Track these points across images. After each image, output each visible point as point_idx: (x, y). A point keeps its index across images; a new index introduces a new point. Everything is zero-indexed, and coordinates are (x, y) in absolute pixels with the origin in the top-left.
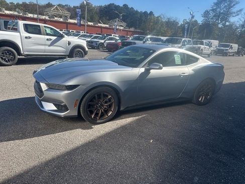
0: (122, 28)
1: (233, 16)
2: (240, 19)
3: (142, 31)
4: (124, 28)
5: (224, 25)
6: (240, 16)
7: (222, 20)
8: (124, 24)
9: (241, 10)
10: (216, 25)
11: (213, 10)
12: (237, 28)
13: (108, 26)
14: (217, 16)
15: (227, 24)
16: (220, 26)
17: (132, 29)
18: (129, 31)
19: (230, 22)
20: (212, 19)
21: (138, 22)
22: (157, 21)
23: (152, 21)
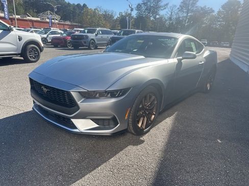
0: (57, 21)
1: (162, 10)
2: (167, 12)
3: (80, 25)
4: (59, 21)
5: (155, 18)
6: (167, 10)
7: (153, 13)
8: (58, 17)
9: (167, 5)
10: (148, 18)
11: (144, 4)
12: (166, 21)
13: (39, 19)
14: (149, 9)
15: (158, 17)
16: (152, 18)
17: (68, 23)
18: (66, 25)
19: (159, 15)
20: (144, 12)
21: (71, 15)
22: (94, 14)
23: (89, 14)
